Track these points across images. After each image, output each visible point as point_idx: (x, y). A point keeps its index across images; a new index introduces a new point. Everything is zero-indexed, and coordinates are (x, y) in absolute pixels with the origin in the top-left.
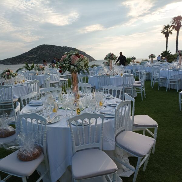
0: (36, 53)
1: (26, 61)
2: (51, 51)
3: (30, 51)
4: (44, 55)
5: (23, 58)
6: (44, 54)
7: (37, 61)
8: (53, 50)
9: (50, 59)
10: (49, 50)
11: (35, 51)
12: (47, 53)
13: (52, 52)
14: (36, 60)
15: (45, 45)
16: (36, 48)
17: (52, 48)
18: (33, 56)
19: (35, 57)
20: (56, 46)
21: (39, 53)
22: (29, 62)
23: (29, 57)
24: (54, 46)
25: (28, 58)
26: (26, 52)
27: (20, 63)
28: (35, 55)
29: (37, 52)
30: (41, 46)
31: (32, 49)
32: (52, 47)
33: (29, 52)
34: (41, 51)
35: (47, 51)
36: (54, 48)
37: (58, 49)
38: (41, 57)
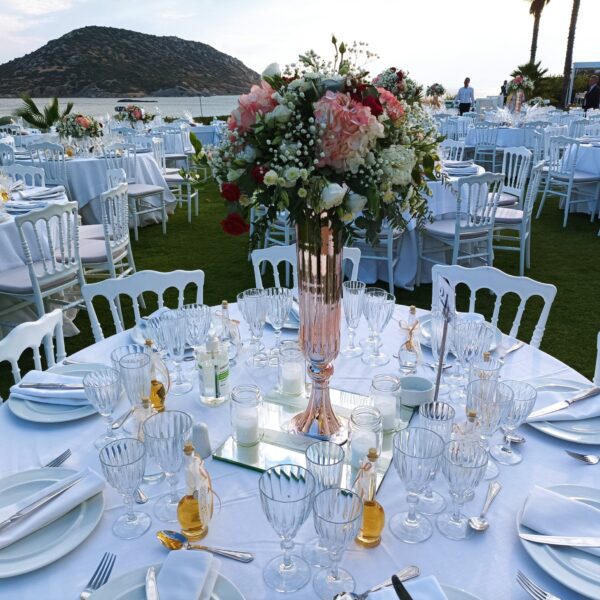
0: (65, 59)
1: (31, 87)
2: (118, 52)
3: (43, 48)
4: (95, 65)
5: (18, 75)
6: (95, 61)
7: (71, 87)
8: (127, 46)
9: (115, 80)
10: (113, 47)
11: (63, 51)
12: (105, 60)
13: (123, 56)
14: (66, 85)
15: (95, 27)
16: (65, 39)
17: (124, 41)
18: (54, 68)
19: (61, 73)
20: (138, 34)
21: (76, 59)
22: (42, 90)
23: (41, 70)
24: (130, 33)
25: (36, 74)
26: (29, 53)
27: (9, 93)
28: (60, 66)
29: (70, 56)
30: (81, 30)
31: (51, 43)
32: (122, 37)
33: (38, 52)
34: (84, 52)
35: (107, 51)
36: (128, 42)
37: (146, 46)
38: (83, 73)
